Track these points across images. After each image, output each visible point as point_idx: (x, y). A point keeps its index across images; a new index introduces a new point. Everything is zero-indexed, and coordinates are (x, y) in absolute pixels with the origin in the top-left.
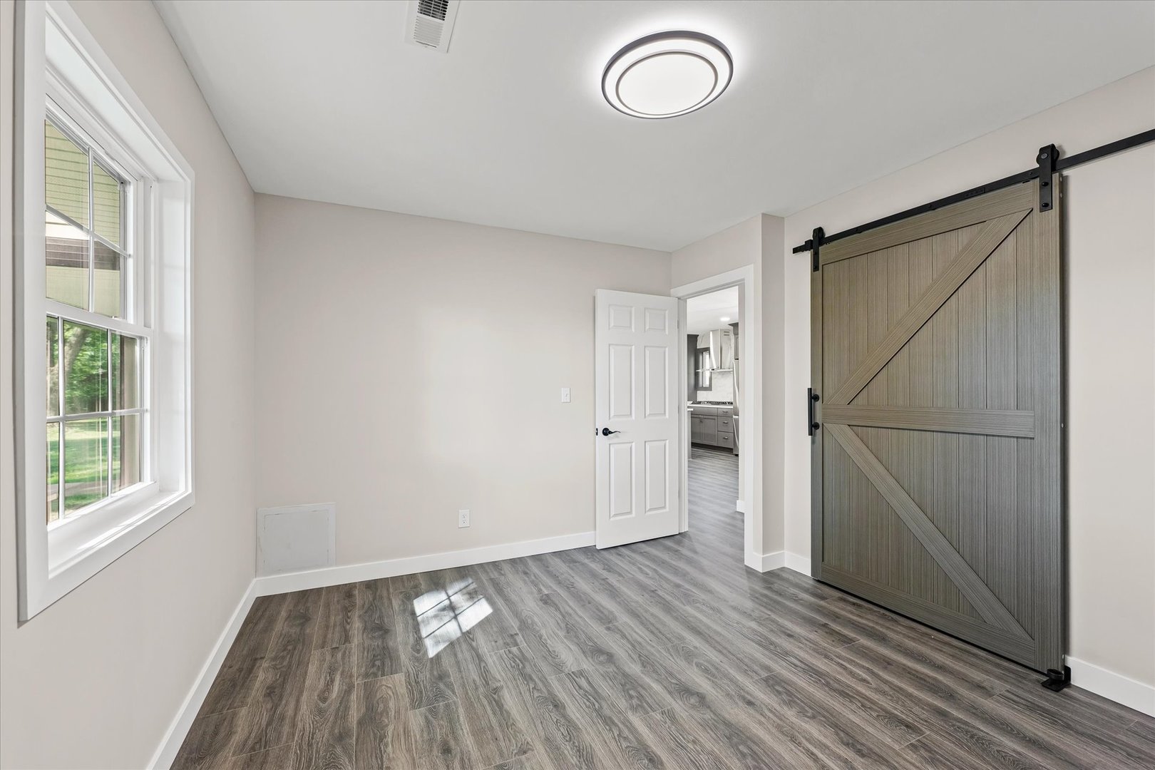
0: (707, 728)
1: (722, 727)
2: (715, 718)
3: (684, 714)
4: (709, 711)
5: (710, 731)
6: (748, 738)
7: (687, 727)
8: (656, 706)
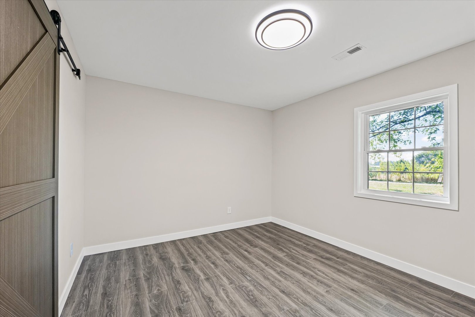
0: (264, 304)
1: (258, 305)
2: (261, 308)
3: (274, 309)
4: (264, 312)
5: (263, 303)
6: (249, 301)
7: (272, 304)
8: (288, 313)
